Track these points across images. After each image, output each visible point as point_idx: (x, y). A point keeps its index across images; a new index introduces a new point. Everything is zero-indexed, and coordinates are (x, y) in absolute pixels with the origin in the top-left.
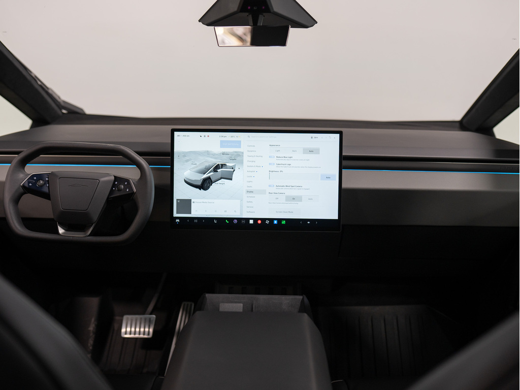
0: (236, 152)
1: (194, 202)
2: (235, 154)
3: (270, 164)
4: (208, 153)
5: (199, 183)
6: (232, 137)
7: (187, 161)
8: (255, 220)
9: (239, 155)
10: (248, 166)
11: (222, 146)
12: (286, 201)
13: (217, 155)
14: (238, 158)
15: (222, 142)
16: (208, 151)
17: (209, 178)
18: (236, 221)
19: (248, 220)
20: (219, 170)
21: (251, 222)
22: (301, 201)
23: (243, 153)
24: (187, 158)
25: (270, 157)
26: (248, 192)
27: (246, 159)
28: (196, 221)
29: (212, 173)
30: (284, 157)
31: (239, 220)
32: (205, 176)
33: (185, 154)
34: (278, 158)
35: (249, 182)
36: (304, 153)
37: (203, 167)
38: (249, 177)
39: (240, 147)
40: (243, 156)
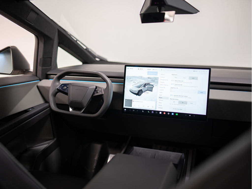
0: (155, 77)
1: (133, 101)
2: (155, 78)
3: (172, 84)
4: (141, 77)
5: (137, 92)
6: (153, 70)
7: (131, 81)
8: (163, 112)
9: (156, 79)
10: (160, 85)
11: (148, 74)
12: (179, 103)
13: (145, 78)
14: (156, 80)
15: (148, 72)
16: (141, 76)
17: (142, 90)
18: (153, 112)
19: (159, 112)
20: (146, 86)
21: (160, 113)
22: (186, 104)
23: (158, 78)
24: (131, 79)
25: (172, 80)
26: (159, 97)
27: (159, 81)
28: (134, 110)
29: (143, 88)
30: (179, 81)
31: (155, 111)
32: (140, 89)
33: (130, 78)
34: (176, 81)
35: (161, 93)
36: (189, 79)
37: (138, 85)
38: (161, 90)
39: (157, 75)
40: (158, 79)
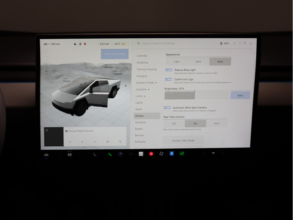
0: (123, 64)
1: (66, 131)
2: (122, 66)
3: (167, 79)
4: (85, 67)
5: (71, 107)
6: (116, 44)
7: (58, 77)
8: (146, 151)
9: (127, 68)
10: (137, 83)
11: (103, 57)
12: (185, 127)
13: (98, 68)
14: (126, 73)
15: (103, 51)
16: (86, 64)
17: (84, 100)
19: (136, 151)
21: (141, 154)
22: (204, 125)
23: (131, 65)
24: (58, 74)
25: (167, 70)
26: (136, 116)
27: (134, 72)
28: (70, 155)
30: (185, 70)
32: (79, 97)
33: (55, 68)
34: (176, 72)
35: (138, 103)
36: (210, 65)
37: (76, 85)
38: (138, 96)
39: (127, 57)
40: (131, 69)
